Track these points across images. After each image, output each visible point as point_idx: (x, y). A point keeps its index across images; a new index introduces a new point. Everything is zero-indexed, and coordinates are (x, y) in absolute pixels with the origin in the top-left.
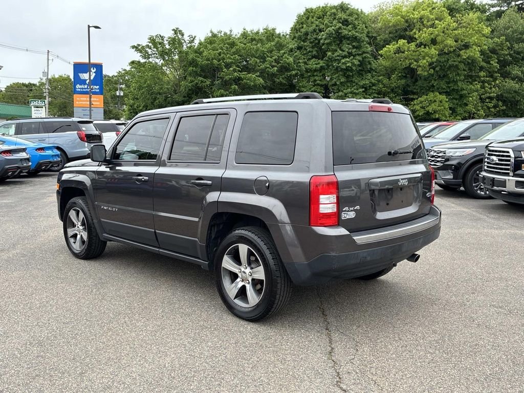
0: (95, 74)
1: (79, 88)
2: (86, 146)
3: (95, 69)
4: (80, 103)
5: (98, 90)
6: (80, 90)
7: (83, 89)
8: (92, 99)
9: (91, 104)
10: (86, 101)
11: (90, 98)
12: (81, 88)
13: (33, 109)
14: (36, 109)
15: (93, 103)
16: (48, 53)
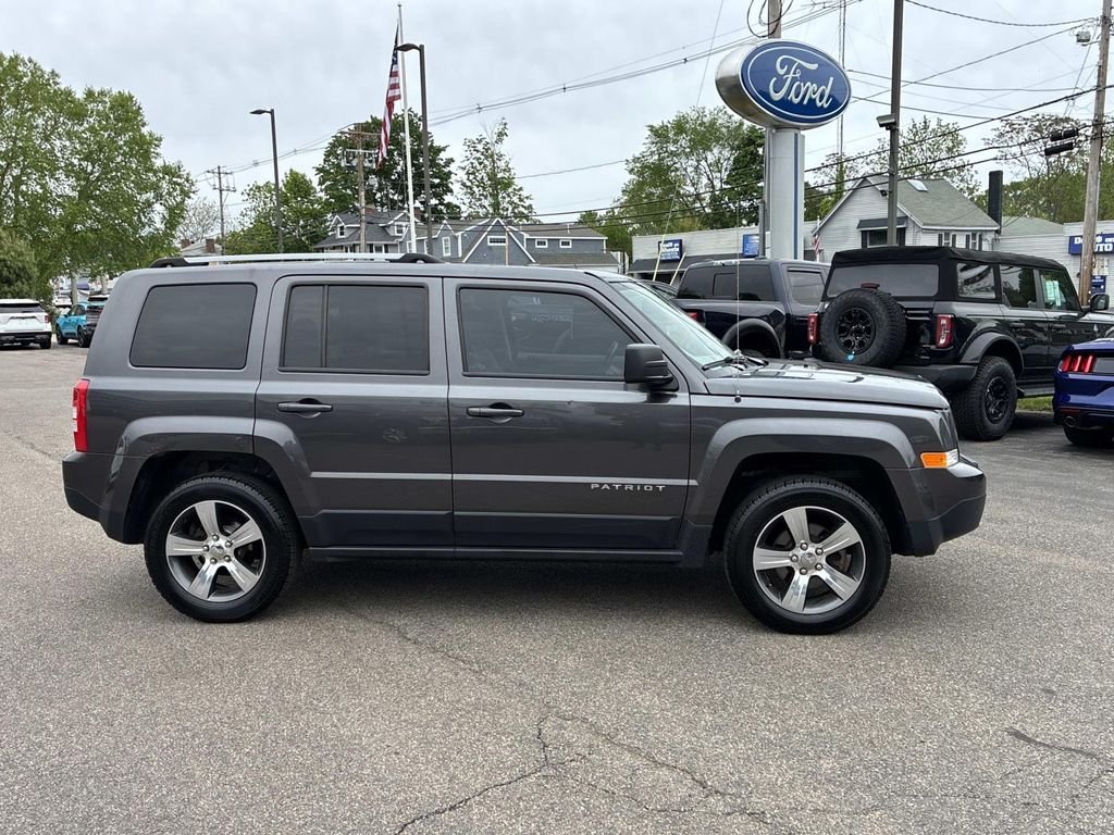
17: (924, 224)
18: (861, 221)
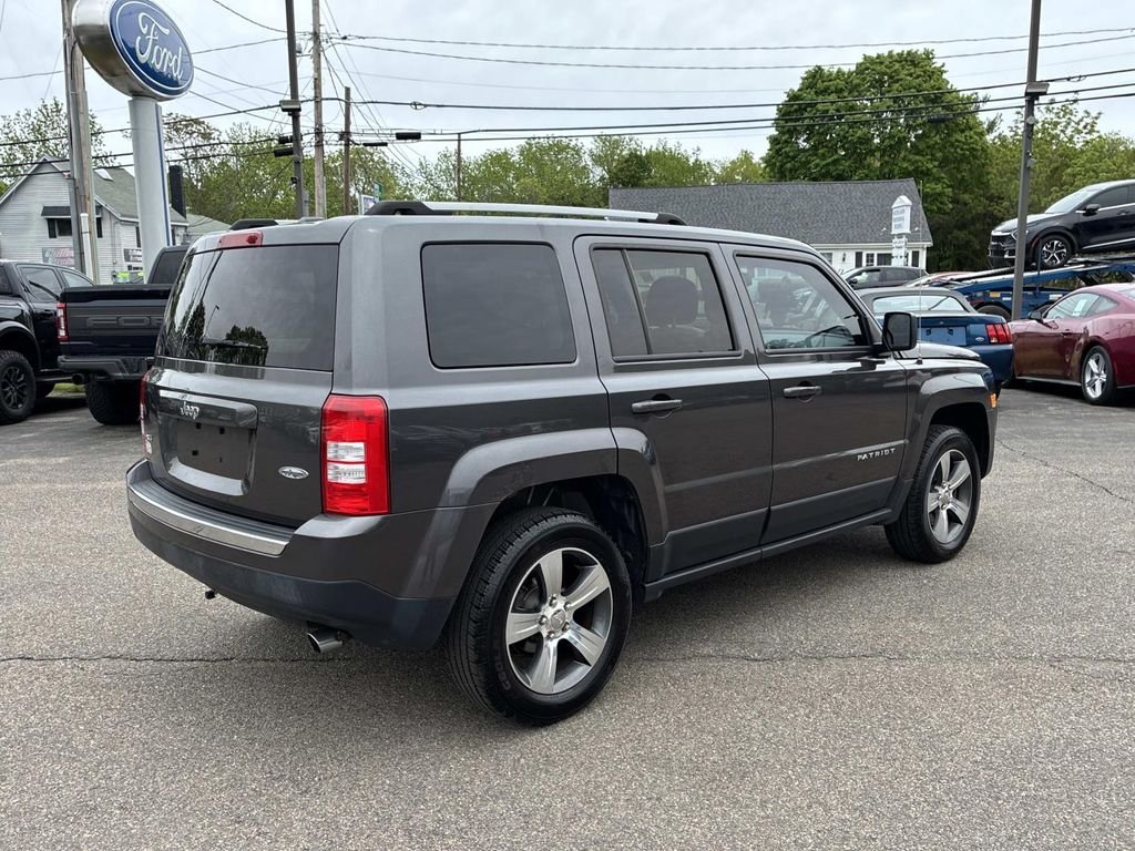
17: (123, 216)
18: (45, 208)
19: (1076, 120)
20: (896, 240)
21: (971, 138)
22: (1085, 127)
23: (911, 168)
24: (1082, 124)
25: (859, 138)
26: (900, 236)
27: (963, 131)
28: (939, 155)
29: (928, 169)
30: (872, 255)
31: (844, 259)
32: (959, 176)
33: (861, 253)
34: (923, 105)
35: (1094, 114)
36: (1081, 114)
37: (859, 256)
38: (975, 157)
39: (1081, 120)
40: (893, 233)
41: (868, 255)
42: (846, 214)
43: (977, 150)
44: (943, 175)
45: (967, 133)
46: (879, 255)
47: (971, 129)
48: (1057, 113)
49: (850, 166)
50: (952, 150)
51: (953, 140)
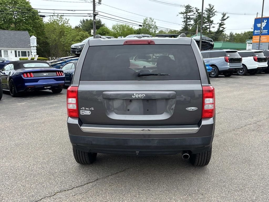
0: (266, 23)
1: (256, 32)
2: (228, 64)
3: (266, 20)
4: (256, 40)
5: (267, 33)
6: (256, 33)
7: (258, 32)
8: (261, 38)
9: (260, 41)
10: (258, 39)
11: (260, 37)
12: (257, 32)
13: (247, 44)
14: (249, 45)
15: (261, 40)
16: (257, 14)
19: (64, 20)
20: (32, 48)
21: (40, 22)
22: (65, 22)
23: (25, 28)
24: (65, 21)
25: (10, 18)
26: (34, 47)
27: (37, 20)
28: (32, 26)
29: (30, 29)
30: (20, 52)
31: (11, 53)
32: (38, 32)
33: (16, 51)
34: (26, 11)
35: (68, 19)
36: (65, 19)
37: (16, 52)
38: (41, 27)
39: (65, 20)
40: (31, 46)
41: (18, 52)
42: (10, 40)
43: (42, 25)
44: (34, 31)
45: (38, 20)
46: (21, 52)
47: (39, 19)
48: (59, 18)
49: (7, 26)
50: (35, 24)
51: (35, 22)
